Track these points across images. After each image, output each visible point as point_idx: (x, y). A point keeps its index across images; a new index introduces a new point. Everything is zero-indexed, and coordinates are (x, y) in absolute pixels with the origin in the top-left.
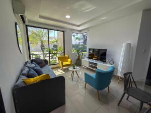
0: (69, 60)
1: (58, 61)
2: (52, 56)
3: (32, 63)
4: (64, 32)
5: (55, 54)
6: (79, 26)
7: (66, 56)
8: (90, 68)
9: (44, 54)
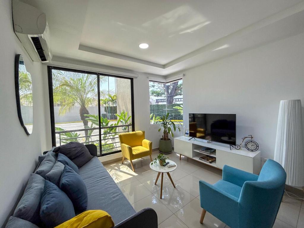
0: (146, 142)
1: (119, 145)
2: (105, 133)
3: (56, 156)
4: (132, 79)
5: (112, 128)
6: (164, 66)
7: (138, 131)
8: (197, 159)
9: (86, 130)
